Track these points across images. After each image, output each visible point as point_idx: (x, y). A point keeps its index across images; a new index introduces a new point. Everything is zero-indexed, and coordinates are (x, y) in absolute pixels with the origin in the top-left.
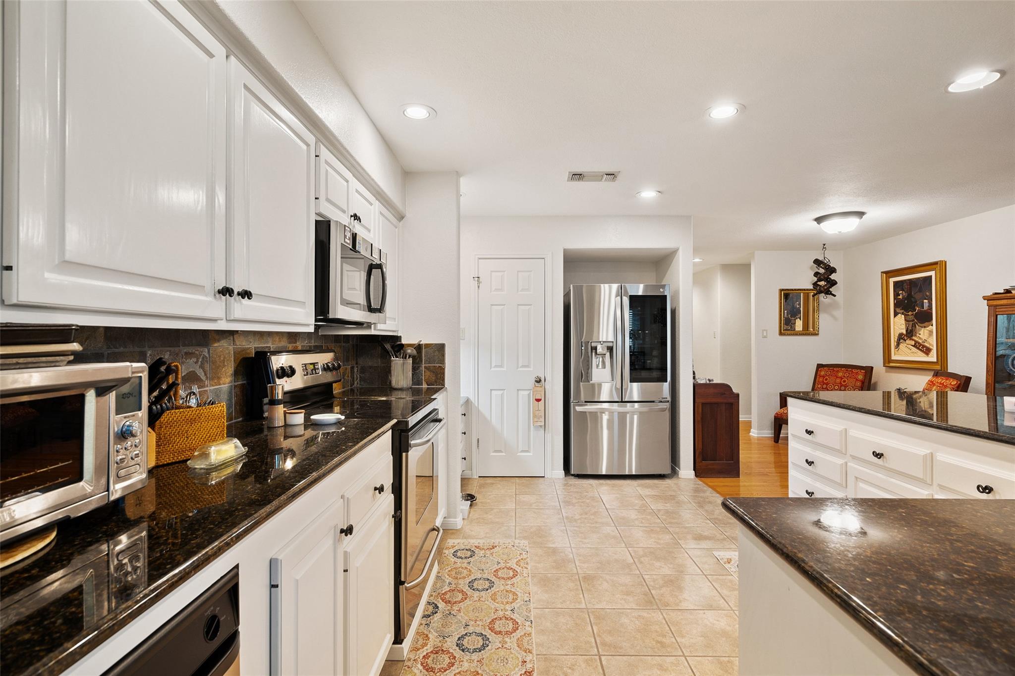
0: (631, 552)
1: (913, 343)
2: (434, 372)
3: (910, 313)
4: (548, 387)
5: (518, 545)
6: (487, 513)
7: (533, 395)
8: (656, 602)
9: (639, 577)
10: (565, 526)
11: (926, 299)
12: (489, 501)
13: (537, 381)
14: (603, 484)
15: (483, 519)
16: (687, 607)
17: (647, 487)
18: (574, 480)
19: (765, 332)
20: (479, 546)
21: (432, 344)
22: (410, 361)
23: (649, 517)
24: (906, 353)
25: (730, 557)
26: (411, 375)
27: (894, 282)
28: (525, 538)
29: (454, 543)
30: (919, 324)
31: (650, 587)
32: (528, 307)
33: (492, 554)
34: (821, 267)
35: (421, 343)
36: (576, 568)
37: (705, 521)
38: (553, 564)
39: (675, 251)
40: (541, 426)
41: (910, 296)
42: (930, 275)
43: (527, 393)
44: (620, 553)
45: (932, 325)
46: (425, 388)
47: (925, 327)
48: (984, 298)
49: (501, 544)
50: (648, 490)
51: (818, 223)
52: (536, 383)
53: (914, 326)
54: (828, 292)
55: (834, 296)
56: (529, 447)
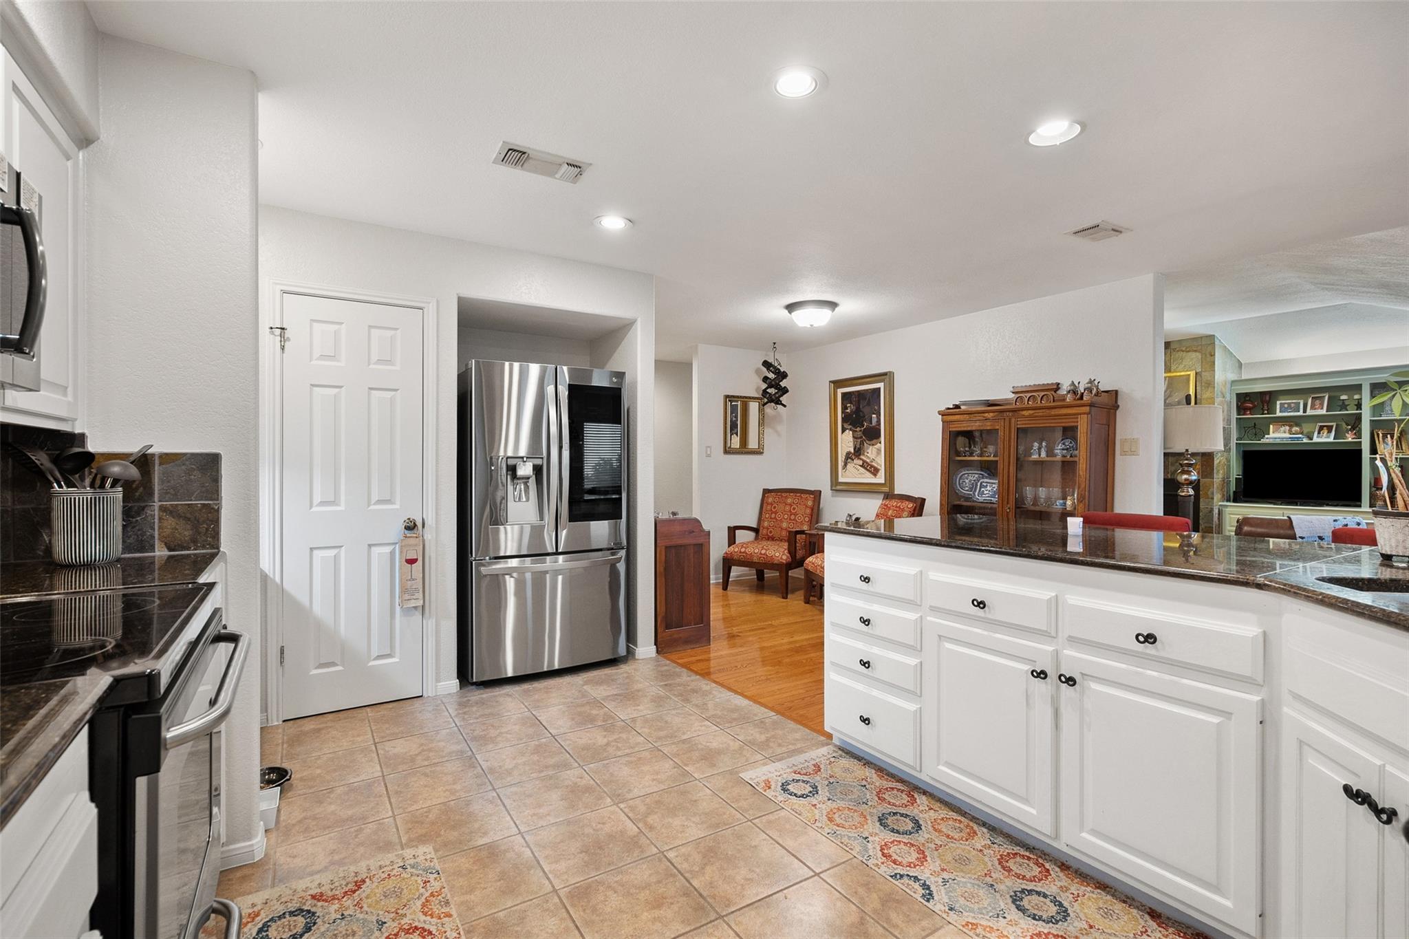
0: (626, 810)
1: (861, 463)
2: (189, 519)
3: (858, 429)
4: (430, 537)
5: (412, 861)
6: (321, 802)
7: (401, 552)
8: (708, 903)
9: (660, 860)
10: (494, 789)
11: (874, 414)
12: (318, 771)
13: (408, 528)
14: (528, 690)
15: (314, 818)
16: (757, 895)
17: (600, 682)
18: (479, 692)
19: (709, 449)
20: (322, 894)
21: (185, 454)
22: (118, 493)
23: (624, 736)
24: (853, 474)
25: (766, 778)
26: (120, 529)
27: (842, 393)
28: (422, 839)
29: (253, 905)
30: (867, 442)
31: (686, 875)
32: (389, 394)
33: (358, 905)
34: (771, 371)
35: (150, 451)
36: (548, 878)
37: (703, 724)
38: (499, 884)
39: (630, 324)
40: (415, 608)
41: (858, 410)
42: (878, 387)
43: (388, 549)
44: (609, 818)
45: (880, 443)
46: (161, 557)
47: (873, 445)
48: (940, 413)
49: (373, 873)
50: (602, 688)
51: (789, 312)
52: (406, 532)
53: (862, 443)
54: (778, 402)
55: (785, 406)
56: (392, 647)
